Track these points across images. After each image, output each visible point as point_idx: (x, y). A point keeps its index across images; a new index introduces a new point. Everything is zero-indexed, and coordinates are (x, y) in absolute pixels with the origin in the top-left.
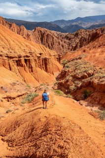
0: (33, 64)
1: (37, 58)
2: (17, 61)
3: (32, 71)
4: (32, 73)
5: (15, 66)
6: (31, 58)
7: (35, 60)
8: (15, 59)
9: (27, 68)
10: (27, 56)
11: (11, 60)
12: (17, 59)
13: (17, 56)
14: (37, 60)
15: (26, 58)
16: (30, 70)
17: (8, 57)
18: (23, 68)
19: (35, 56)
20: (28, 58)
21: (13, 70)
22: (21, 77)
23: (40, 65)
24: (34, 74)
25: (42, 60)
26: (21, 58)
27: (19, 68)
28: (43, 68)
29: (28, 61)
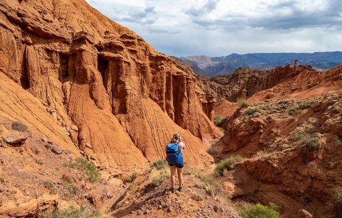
0: (132, 83)
1: (147, 62)
2: (63, 56)
3: (123, 110)
4: (123, 117)
5: (54, 77)
6: (125, 55)
7: (142, 70)
8: (56, 46)
9: (102, 93)
10: (111, 47)
11: (40, 45)
12: (66, 49)
13: (69, 37)
14: (149, 70)
15: (106, 53)
16: (117, 104)
17: (23, 26)
18: (86, 87)
19: (141, 53)
20: (112, 55)
21: (37, 90)
22: (69, 122)
23: (160, 92)
24: (128, 120)
25: (168, 79)
26: (83, 47)
27: (67, 84)
28: (168, 107)
29: (111, 65)
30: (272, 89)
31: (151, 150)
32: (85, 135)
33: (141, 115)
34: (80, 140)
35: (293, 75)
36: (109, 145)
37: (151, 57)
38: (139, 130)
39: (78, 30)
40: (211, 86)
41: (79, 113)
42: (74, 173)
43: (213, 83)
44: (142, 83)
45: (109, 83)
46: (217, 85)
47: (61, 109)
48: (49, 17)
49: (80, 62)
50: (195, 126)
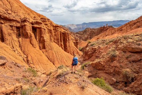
0: (46, 37)
1: (52, 28)
2: (18, 28)
3: (44, 47)
4: (44, 50)
6: (43, 26)
7: (50, 31)
8: (14, 24)
9: (35, 42)
10: (37, 23)
11: (7, 24)
12: (19, 25)
13: (19, 20)
14: (53, 31)
15: (35, 26)
16: (41, 45)
18: (28, 40)
19: (49, 25)
20: (38, 26)
21: (8, 42)
22: (22, 54)
23: (58, 39)
24: (46, 51)
25: (60, 34)
26: (26, 24)
27: (20, 39)
28: (61, 45)
29: (38, 30)
30: (99, 36)
31: (56, 62)
32: (29, 58)
33: (51, 49)
34: (28, 61)
35: (106, 30)
36: (40, 62)
37: (53, 26)
38: (51, 55)
39: (23, 17)
40: (77, 36)
41: (26, 50)
42: (27, 74)
43: (77, 34)
44: (50, 37)
45: (38, 37)
46: (79, 35)
47: (19, 49)
48: (10, 12)
49: (25, 30)
50: (72, 52)
